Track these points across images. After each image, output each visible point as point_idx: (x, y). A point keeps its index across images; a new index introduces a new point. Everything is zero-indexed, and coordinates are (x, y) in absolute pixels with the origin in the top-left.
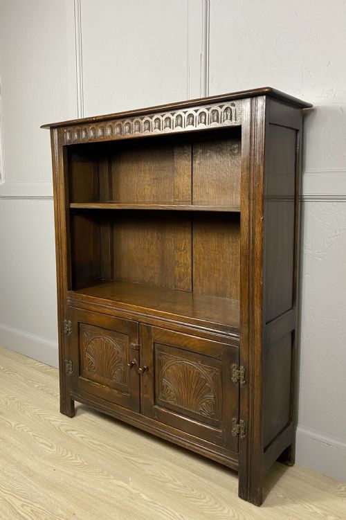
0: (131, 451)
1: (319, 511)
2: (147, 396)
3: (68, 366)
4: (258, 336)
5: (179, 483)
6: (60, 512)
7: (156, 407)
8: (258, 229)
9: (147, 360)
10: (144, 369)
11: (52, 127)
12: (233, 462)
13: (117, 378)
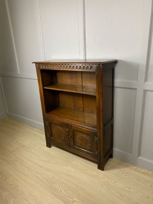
0: (68, 157)
1: (118, 171)
2: (72, 143)
3: (48, 134)
4: (102, 130)
5: (82, 166)
6: (51, 177)
7: (75, 146)
8: (101, 102)
9: (71, 134)
10: (71, 137)
11: (36, 63)
12: (96, 161)
13: (63, 138)
